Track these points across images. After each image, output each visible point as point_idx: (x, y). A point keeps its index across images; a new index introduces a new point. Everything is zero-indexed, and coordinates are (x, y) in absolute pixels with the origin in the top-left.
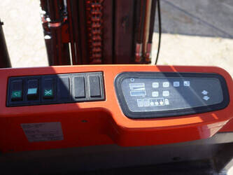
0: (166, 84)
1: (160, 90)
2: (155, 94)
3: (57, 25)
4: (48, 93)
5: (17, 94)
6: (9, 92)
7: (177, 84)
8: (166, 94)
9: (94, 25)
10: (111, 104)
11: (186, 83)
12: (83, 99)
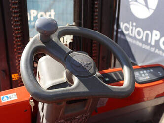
0: (145, 71)
8: (147, 75)
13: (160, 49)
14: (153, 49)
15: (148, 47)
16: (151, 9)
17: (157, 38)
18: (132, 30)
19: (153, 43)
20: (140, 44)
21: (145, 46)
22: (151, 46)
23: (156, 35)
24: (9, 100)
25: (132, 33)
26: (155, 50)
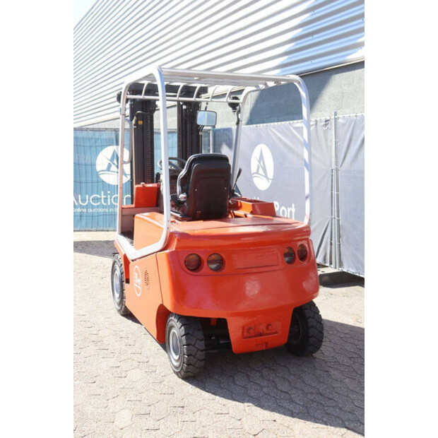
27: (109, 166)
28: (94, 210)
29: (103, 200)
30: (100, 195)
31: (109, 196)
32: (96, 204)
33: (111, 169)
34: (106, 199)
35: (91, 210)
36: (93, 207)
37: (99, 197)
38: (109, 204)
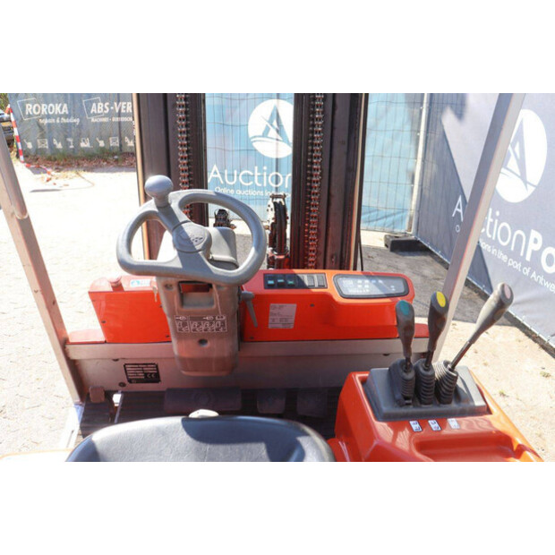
0: (367, 281)
1: (363, 284)
2: (360, 286)
3: (282, 257)
4: (290, 282)
5: (271, 282)
6: (265, 282)
7: (374, 281)
8: (367, 286)
9: (310, 259)
10: (331, 290)
11: (380, 281)
12: (313, 287)
13: (540, 271)
14: (527, 271)
15: (518, 266)
16: (530, 184)
17: (537, 247)
18: (492, 225)
19: (528, 258)
20: (505, 258)
21: (512, 263)
22: (525, 264)
23: (536, 241)
24: (140, 285)
25: (491, 232)
26: (531, 273)
27: (267, 130)
28: (244, 192)
29: (256, 178)
30: (253, 171)
31: (265, 174)
32: (247, 184)
33: (269, 135)
34: (261, 177)
35: (240, 192)
36: (242, 187)
37: (251, 173)
38: (265, 185)
